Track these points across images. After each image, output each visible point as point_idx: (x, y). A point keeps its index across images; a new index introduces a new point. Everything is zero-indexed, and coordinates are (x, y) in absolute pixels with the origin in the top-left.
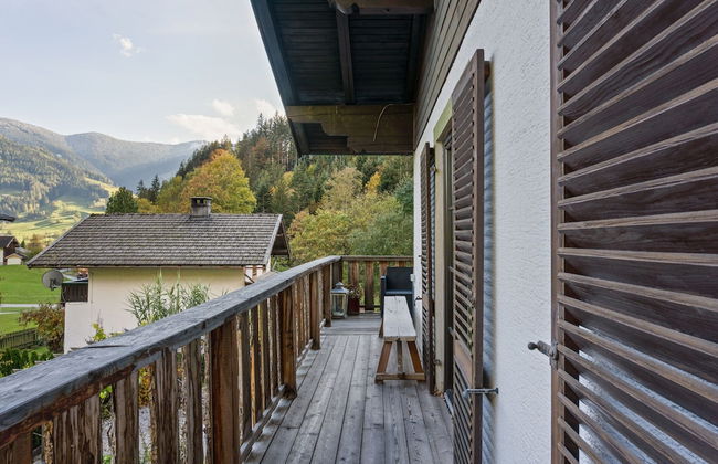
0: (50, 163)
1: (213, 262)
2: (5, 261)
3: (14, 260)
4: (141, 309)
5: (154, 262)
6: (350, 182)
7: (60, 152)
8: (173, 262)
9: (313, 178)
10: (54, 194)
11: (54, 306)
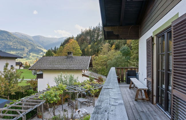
0: (29, 43)
1: (74, 69)
2: (20, 68)
3: (22, 68)
4: (57, 81)
5: (59, 69)
6: (107, 47)
7: (31, 41)
8: (64, 69)
9: (96, 46)
10: (30, 51)
11: (34, 80)
